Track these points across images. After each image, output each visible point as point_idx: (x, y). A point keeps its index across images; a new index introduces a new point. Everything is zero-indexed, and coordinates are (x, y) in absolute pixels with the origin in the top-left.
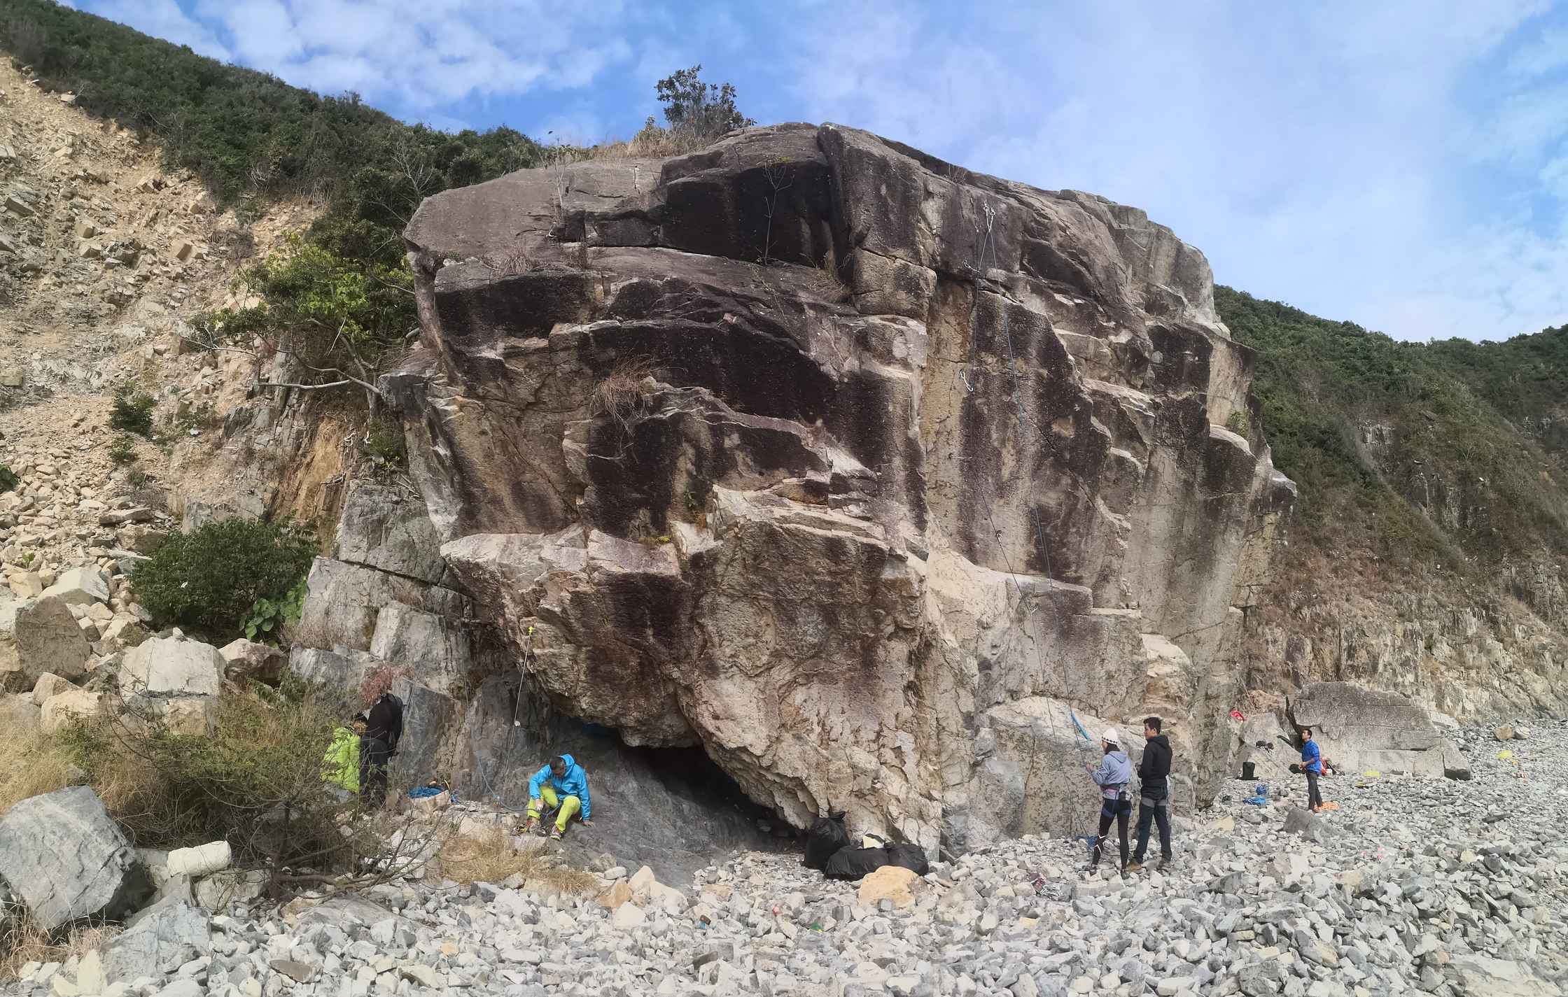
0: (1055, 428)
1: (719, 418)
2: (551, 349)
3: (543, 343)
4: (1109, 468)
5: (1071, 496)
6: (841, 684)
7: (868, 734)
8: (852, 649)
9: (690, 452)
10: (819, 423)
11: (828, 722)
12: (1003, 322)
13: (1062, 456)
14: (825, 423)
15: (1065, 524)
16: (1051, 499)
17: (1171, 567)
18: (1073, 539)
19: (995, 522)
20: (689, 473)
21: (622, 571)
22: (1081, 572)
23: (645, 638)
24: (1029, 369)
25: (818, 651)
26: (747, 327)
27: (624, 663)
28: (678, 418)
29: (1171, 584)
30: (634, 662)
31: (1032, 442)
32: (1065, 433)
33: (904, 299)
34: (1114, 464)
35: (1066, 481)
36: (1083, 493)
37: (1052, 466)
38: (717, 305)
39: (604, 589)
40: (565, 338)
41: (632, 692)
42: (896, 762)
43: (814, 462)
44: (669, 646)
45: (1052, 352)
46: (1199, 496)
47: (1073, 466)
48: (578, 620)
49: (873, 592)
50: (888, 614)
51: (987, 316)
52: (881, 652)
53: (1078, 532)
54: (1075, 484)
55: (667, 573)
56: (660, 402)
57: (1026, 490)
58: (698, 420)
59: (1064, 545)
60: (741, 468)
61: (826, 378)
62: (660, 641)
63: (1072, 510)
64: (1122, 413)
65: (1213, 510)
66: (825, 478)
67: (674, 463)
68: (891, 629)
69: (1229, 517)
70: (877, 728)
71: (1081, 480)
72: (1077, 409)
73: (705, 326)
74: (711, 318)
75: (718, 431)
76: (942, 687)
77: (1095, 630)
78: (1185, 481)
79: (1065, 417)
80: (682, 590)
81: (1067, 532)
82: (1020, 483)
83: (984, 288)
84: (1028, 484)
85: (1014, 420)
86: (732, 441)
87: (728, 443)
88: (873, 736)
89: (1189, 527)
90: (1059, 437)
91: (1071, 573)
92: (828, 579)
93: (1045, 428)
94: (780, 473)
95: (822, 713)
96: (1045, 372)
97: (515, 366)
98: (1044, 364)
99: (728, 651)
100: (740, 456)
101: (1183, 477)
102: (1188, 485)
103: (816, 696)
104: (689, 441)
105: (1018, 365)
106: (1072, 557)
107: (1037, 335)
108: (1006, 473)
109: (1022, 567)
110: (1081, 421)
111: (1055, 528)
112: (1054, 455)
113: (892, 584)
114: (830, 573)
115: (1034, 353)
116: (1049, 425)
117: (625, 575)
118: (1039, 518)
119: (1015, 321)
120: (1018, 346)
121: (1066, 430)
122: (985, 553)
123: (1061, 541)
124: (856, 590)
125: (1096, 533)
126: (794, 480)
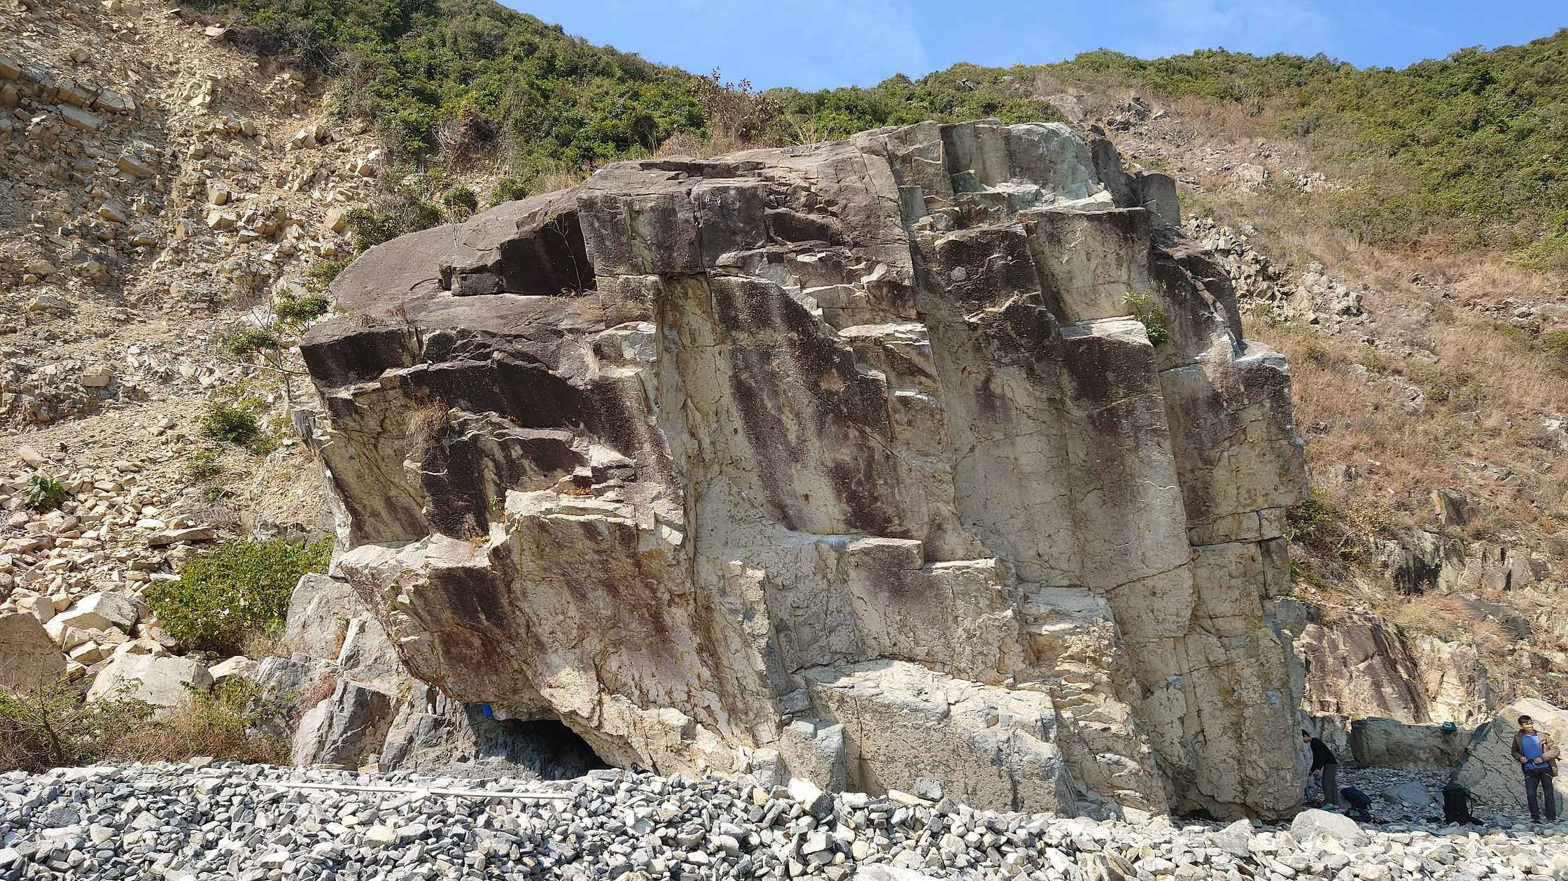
0: (824, 386)
1: (504, 435)
2: (383, 389)
3: (378, 385)
4: (896, 411)
5: (863, 446)
6: (644, 651)
7: (680, 696)
8: (642, 617)
9: (491, 464)
10: (582, 425)
11: (644, 686)
12: (740, 298)
13: (841, 411)
14: (585, 425)
15: (869, 476)
16: (845, 455)
17: (1070, 503)
18: (882, 490)
19: (799, 487)
20: (495, 482)
21: (446, 566)
22: (908, 525)
23: (480, 622)
24: (780, 335)
25: (615, 622)
26: (509, 361)
27: (469, 645)
28: (475, 438)
29: (1078, 522)
30: (477, 643)
31: (806, 403)
32: (835, 387)
33: (632, 307)
34: (899, 406)
35: (853, 433)
36: (876, 440)
37: (834, 422)
38: (489, 346)
39: (435, 581)
40: (390, 379)
41: (483, 669)
42: (710, 721)
43: (581, 460)
44: (501, 627)
45: (795, 315)
46: (1077, 413)
47: (852, 418)
48: (423, 609)
49: (638, 564)
50: (659, 583)
51: (725, 298)
52: (667, 618)
53: (886, 483)
54: (862, 433)
55: (479, 565)
56: (464, 425)
57: (819, 451)
58: (490, 441)
59: (876, 499)
60: (530, 473)
61: (574, 389)
62: (494, 624)
63: (870, 462)
64: (890, 353)
65: (1107, 425)
66: (587, 472)
67: (481, 476)
68: (666, 597)
69: (1137, 429)
70: (686, 689)
71: (868, 429)
72: (837, 360)
73: (482, 363)
74: (487, 356)
75: (504, 446)
76: (733, 648)
77: (933, 585)
78: (1049, 399)
79: (829, 372)
80: (494, 578)
81: (875, 485)
82: (808, 444)
83: (715, 275)
84: (817, 445)
85: (782, 386)
86: (516, 452)
87: (514, 455)
88: (685, 697)
89: (1078, 451)
90: (830, 393)
91: (895, 527)
92: (596, 557)
93: (814, 387)
94: (559, 472)
95: (637, 677)
96: (794, 335)
97: (362, 403)
98: (792, 328)
99: (548, 629)
100: (526, 463)
101: (1044, 396)
102: (1055, 404)
103: (627, 662)
104: (487, 456)
105: (765, 335)
106: (890, 511)
107: (774, 304)
108: (792, 437)
109: (842, 527)
110: (846, 370)
111: (859, 483)
112: (833, 411)
113: (650, 555)
114: (596, 552)
115: (778, 320)
116: (816, 384)
117: (448, 569)
118: (840, 476)
119: (751, 296)
120: (761, 318)
121: (835, 384)
122: (800, 518)
123: (871, 495)
124: (622, 564)
125: (908, 481)
126: (568, 478)
